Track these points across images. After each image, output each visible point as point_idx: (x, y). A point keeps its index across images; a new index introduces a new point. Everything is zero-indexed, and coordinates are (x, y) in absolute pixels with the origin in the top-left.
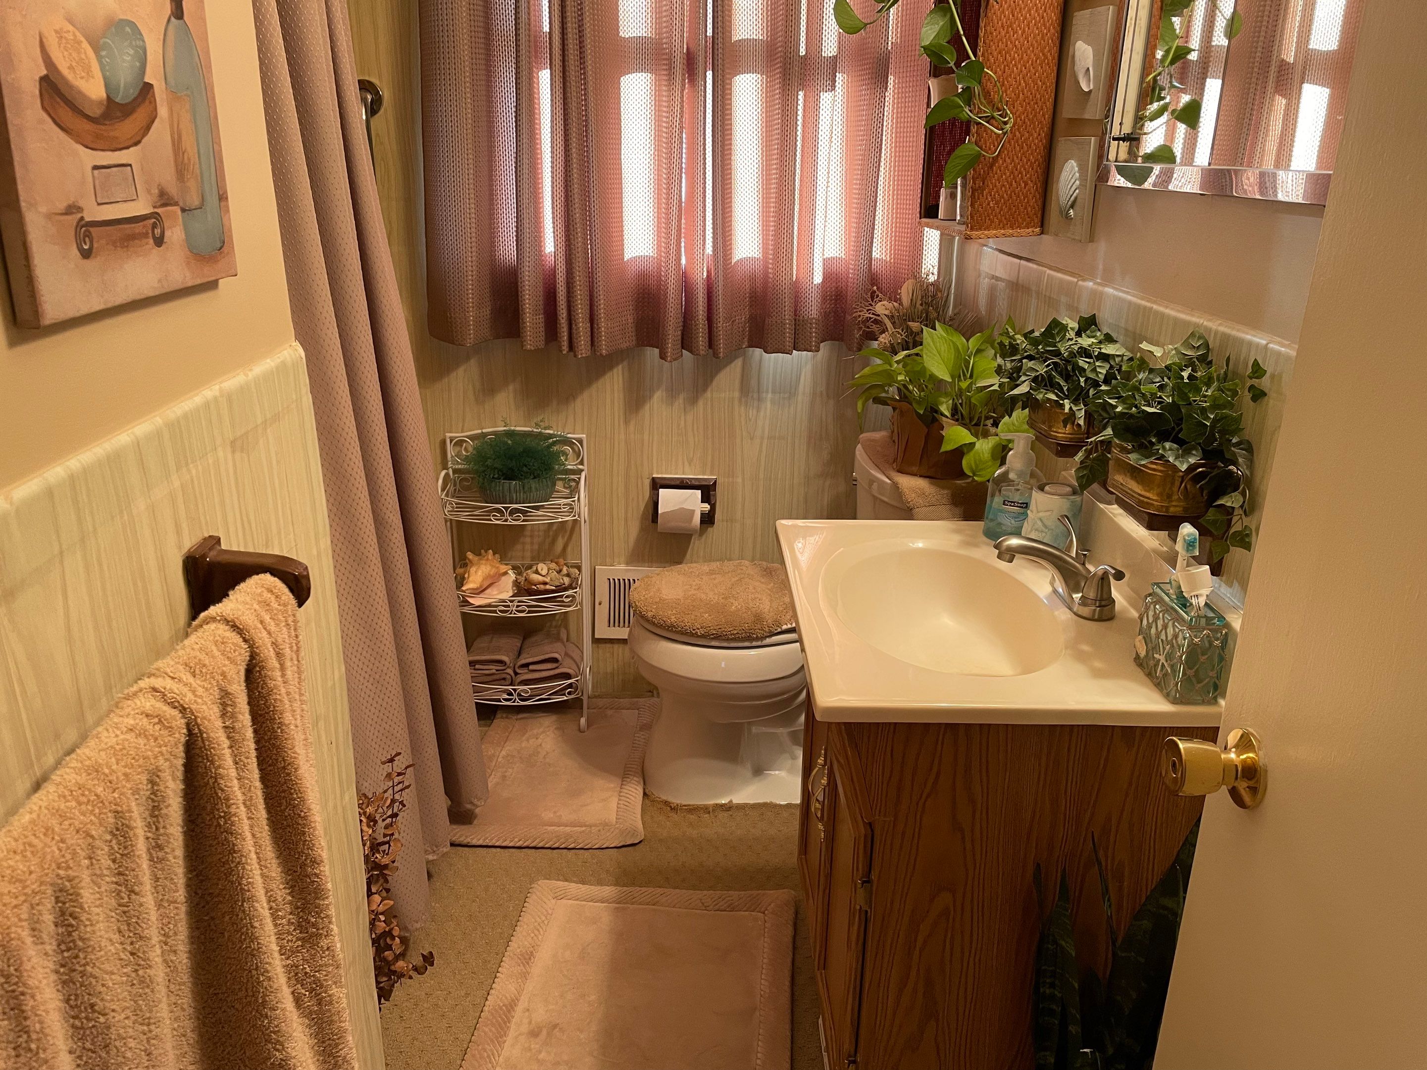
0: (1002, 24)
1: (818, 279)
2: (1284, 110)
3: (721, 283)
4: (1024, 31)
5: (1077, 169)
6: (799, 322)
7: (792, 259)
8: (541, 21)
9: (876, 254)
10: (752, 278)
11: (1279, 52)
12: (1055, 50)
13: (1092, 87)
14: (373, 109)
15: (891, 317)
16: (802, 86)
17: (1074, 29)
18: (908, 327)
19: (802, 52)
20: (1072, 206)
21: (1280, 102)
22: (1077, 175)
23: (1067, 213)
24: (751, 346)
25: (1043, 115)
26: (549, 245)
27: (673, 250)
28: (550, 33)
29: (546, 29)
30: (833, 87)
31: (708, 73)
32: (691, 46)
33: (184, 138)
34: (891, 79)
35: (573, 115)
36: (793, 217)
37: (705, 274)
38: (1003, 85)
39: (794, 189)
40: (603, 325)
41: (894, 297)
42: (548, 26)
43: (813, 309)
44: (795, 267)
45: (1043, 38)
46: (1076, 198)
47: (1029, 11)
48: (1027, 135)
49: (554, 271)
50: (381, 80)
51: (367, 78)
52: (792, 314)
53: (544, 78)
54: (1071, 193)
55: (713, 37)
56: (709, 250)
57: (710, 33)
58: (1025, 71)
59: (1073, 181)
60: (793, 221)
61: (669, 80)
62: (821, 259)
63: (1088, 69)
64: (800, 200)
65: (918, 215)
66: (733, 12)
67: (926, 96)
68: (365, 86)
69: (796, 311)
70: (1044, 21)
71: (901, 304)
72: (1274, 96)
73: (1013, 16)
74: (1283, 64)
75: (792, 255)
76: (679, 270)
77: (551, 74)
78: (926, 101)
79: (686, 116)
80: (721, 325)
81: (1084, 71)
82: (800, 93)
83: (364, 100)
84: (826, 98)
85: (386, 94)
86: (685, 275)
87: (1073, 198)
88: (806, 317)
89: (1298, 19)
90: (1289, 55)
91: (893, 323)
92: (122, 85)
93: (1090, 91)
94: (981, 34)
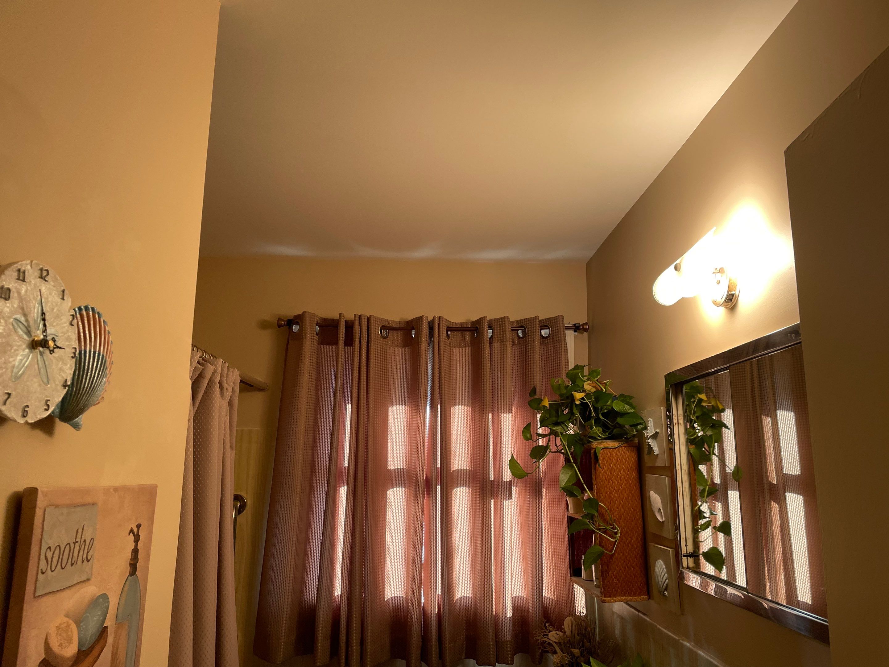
0: (605, 478)
1: (509, 614)
2: (779, 511)
3: (447, 617)
4: (618, 482)
5: (664, 566)
6: (499, 643)
7: (492, 601)
8: (343, 461)
9: (545, 594)
10: (467, 609)
11: (767, 478)
12: (638, 492)
13: (664, 519)
14: (239, 511)
15: (559, 644)
16: (493, 497)
17: (647, 483)
18: (571, 652)
19: (492, 478)
20: (666, 589)
21: (775, 506)
22: (665, 570)
23: (664, 594)
24: (467, 657)
25: (638, 528)
26: (338, 591)
27: (416, 593)
28: (348, 467)
29: (346, 464)
30: (510, 497)
31: (438, 487)
32: (428, 475)
33: (119, 648)
34: (544, 490)
35: (358, 516)
36: (491, 574)
37: (436, 611)
38: (611, 511)
39: (491, 556)
40: (369, 647)
41: (560, 628)
42: (347, 463)
43: (507, 633)
44: (494, 606)
45: (630, 485)
46: (667, 585)
47: (620, 471)
48: (630, 539)
49: (339, 608)
50: (247, 494)
51: (239, 493)
52: (494, 638)
53: (343, 491)
54: (664, 581)
55: (441, 467)
56: (439, 592)
57: (439, 465)
58: (622, 503)
59: (663, 574)
60: (491, 577)
61: (416, 494)
62: (510, 598)
63: (660, 508)
64: (495, 563)
65: (569, 575)
66: (452, 456)
67: (566, 505)
68: (237, 498)
69: (496, 635)
70: (629, 476)
71: (564, 633)
72: (770, 502)
73: (611, 474)
74: (771, 484)
75: (492, 598)
76: (420, 605)
77: (347, 489)
78: (566, 508)
79: (425, 512)
80: (447, 645)
81: (657, 510)
82: (492, 501)
83: (235, 506)
84: (507, 504)
85: (249, 501)
86: (423, 608)
87: (665, 584)
88: (503, 640)
89: (773, 461)
90: (774, 480)
91: (561, 649)
92: (89, 638)
93: (663, 522)
94: (594, 483)
